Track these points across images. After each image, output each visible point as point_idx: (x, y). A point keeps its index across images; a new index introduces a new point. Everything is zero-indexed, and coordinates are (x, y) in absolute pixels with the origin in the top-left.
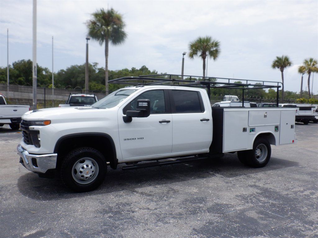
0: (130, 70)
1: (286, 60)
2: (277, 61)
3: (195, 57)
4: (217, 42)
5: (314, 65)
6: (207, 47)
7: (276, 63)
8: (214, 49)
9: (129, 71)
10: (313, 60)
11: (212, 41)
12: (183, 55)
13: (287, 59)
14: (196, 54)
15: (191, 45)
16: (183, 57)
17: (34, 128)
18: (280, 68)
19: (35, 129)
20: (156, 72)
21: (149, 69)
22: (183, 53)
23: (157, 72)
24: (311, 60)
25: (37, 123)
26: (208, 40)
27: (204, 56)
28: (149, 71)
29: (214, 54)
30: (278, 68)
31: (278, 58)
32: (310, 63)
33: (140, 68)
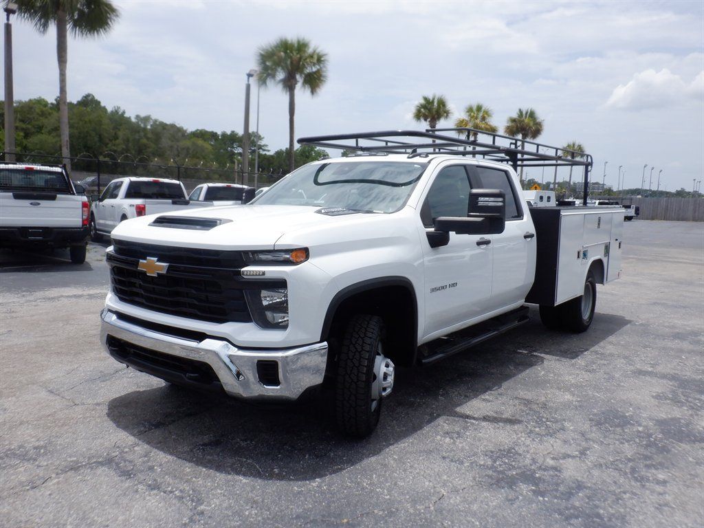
0: (52, 104)
1: (441, 106)
2: (423, 106)
3: (270, 82)
4: (320, 54)
5: (483, 119)
6: (301, 63)
7: (422, 110)
8: (314, 69)
9: (49, 105)
10: (483, 109)
11: (310, 50)
12: (246, 77)
13: (442, 103)
14: (273, 76)
15: (261, 55)
16: (247, 82)
17: (264, 273)
18: (430, 121)
19: (267, 276)
20: (120, 113)
21: (103, 104)
22: (248, 72)
23: (124, 112)
24: (479, 108)
25: (263, 257)
26: (302, 46)
27: (289, 85)
28: (104, 109)
29: (314, 81)
30: (426, 120)
31: (425, 99)
32: (477, 114)
33: (79, 99)
